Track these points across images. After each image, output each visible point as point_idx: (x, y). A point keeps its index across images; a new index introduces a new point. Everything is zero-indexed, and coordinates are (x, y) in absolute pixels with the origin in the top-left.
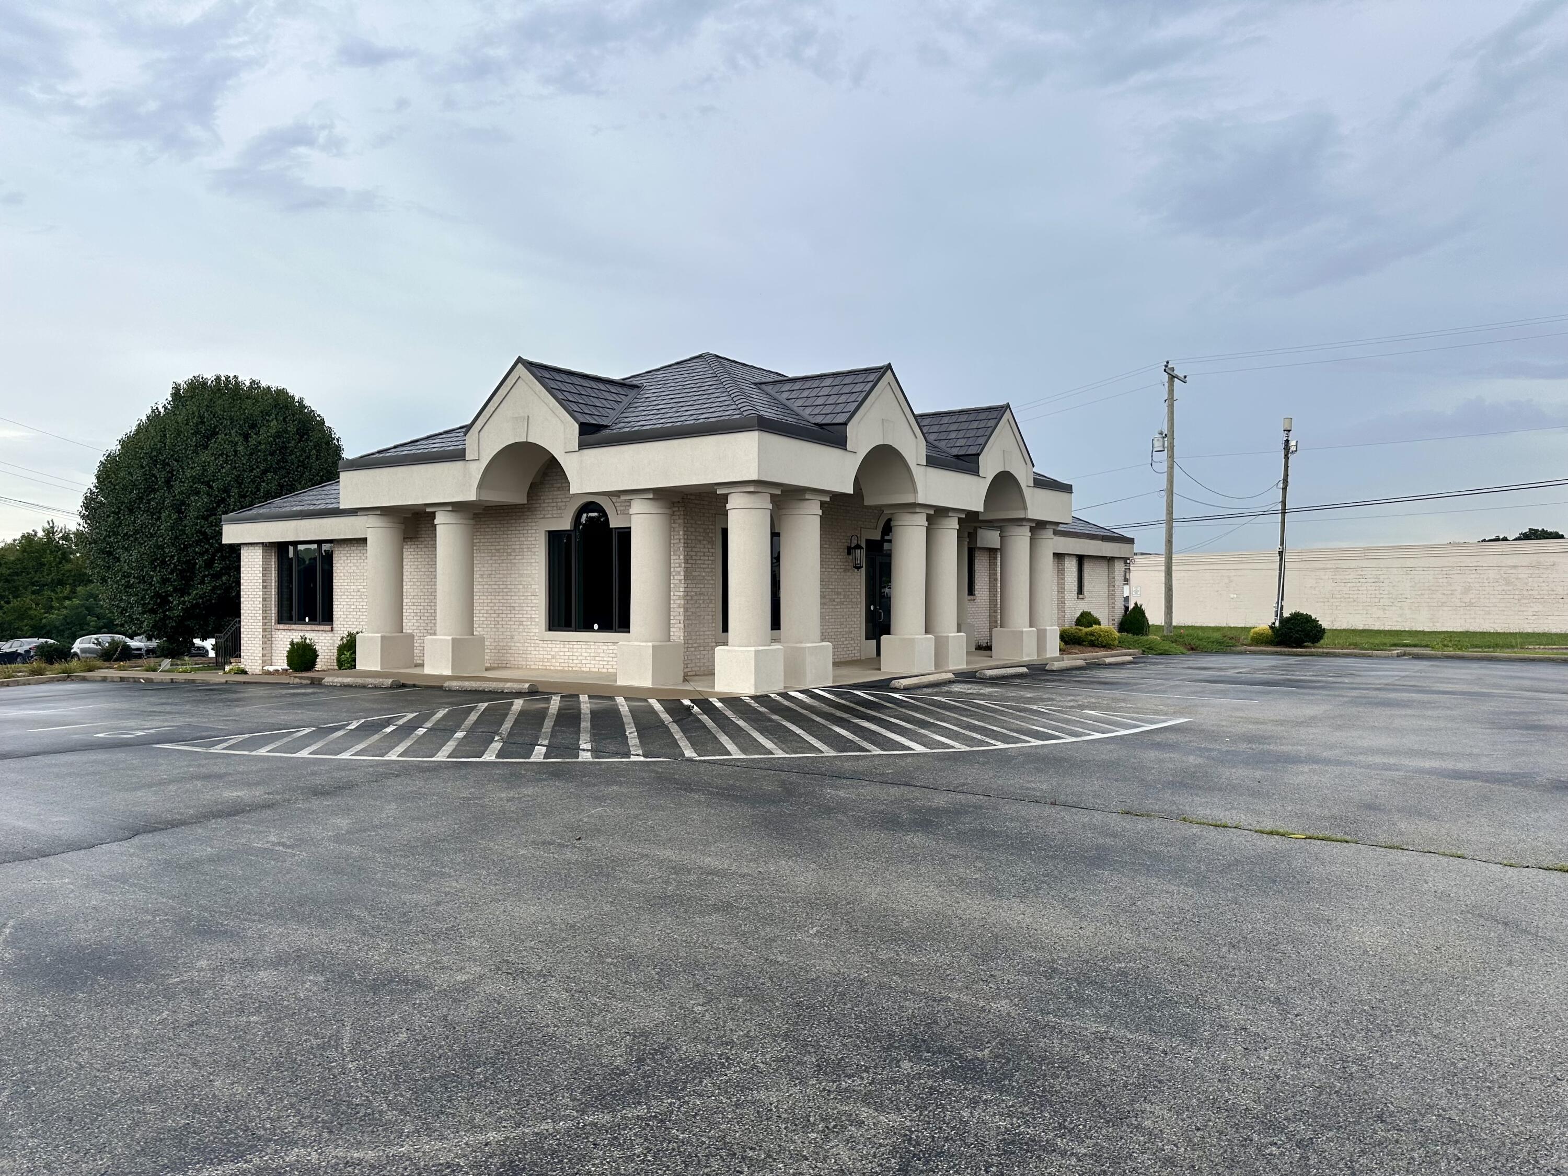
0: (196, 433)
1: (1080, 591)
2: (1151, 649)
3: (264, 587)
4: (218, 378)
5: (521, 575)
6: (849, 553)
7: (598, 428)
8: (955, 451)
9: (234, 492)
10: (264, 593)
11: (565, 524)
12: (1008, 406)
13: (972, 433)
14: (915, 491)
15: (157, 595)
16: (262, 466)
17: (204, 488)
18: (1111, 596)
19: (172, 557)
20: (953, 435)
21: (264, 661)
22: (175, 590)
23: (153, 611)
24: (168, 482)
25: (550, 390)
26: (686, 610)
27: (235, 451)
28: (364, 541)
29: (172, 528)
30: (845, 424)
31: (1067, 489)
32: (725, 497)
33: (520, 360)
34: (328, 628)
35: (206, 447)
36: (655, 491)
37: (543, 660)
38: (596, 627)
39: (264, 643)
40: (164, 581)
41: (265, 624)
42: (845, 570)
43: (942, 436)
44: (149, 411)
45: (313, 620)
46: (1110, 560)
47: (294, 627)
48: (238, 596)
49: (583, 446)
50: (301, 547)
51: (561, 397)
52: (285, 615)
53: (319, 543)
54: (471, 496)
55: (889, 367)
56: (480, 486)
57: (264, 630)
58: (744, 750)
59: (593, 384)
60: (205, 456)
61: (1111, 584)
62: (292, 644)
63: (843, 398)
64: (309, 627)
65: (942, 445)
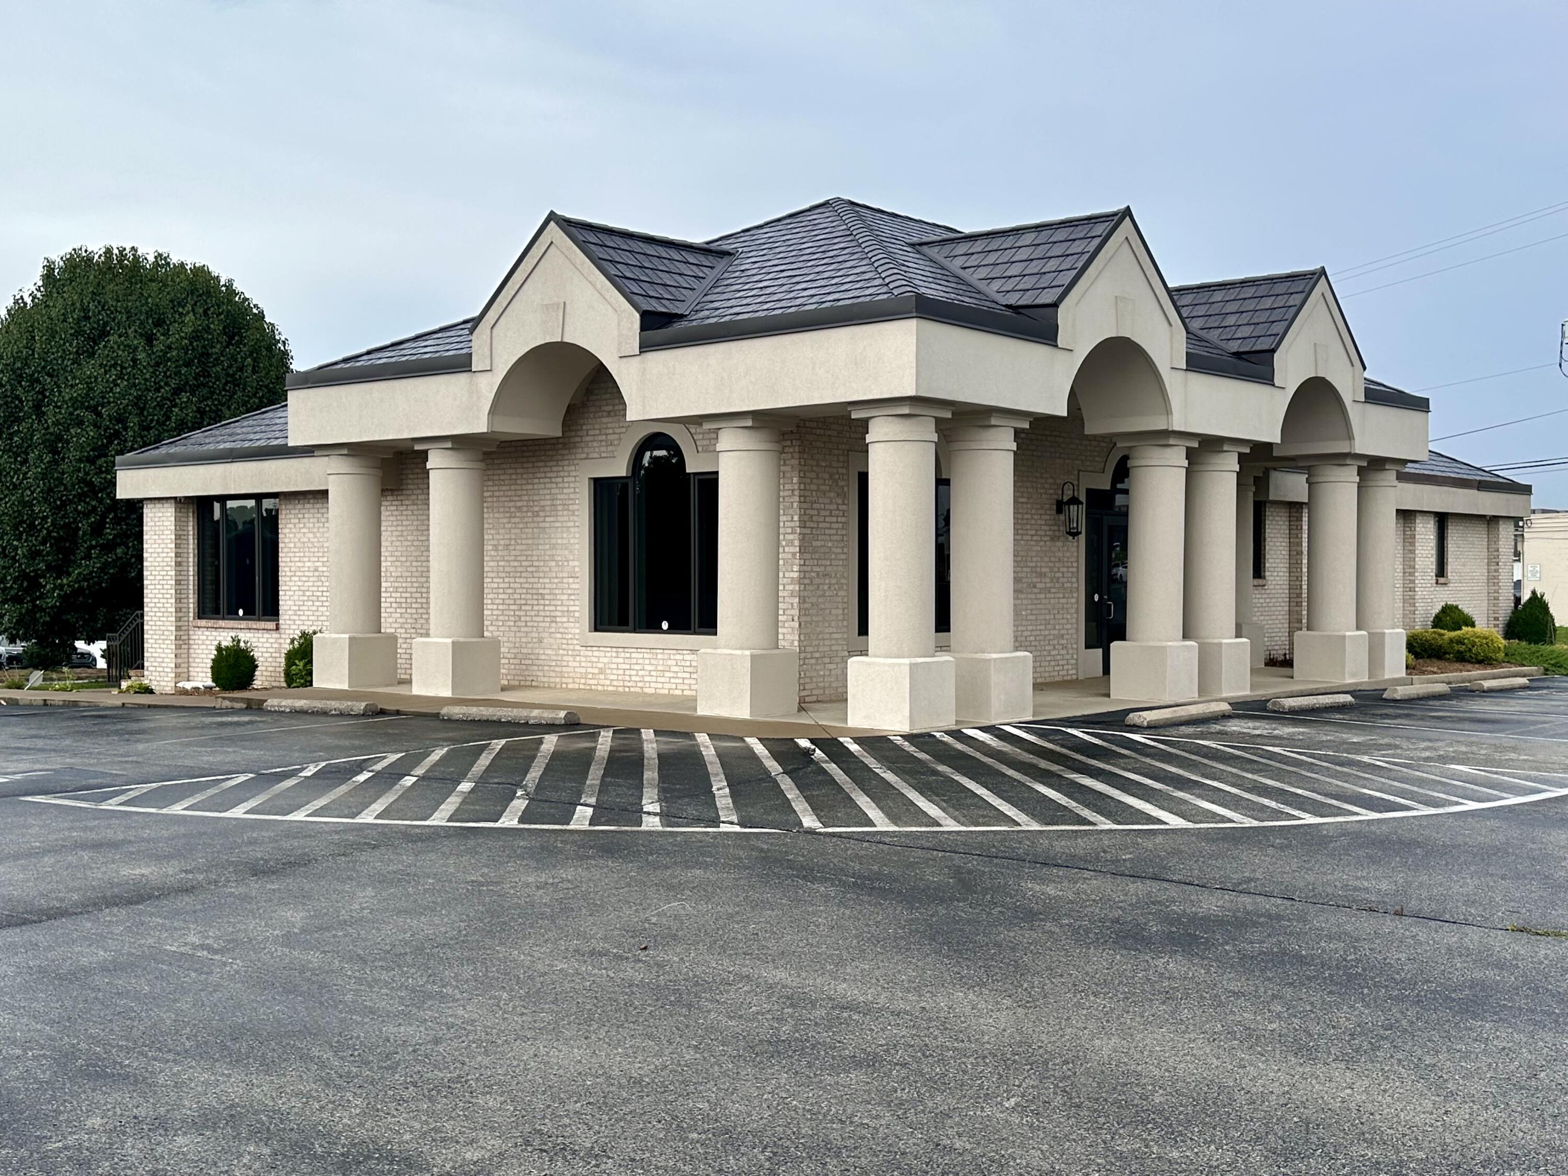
0: (76, 334)
1: (1441, 571)
2: (1558, 665)
3: (178, 564)
4: (109, 251)
5: (554, 547)
6: (1059, 511)
7: (670, 318)
8: (1234, 346)
9: (133, 421)
10: (178, 573)
11: (619, 468)
12: (1323, 272)
13: (1263, 317)
14: (1168, 412)
15: (23, 576)
16: (173, 383)
17: (89, 416)
18: (1493, 579)
19: (44, 518)
20: (1231, 320)
21: (177, 675)
22: (49, 568)
23: (17, 600)
24: (37, 407)
25: (597, 262)
26: (803, 600)
27: (134, 360)
28: (324, 494)
29: (44, 476)
30: (1055, 305)
31: (1421, 405)
32: (864, 425)
33: (552, 217)
34: (272, 625)
35: (92, 355)
36: (755, 415)
37: (585, 676)
38: (665, 625)
39: (178, 647)
40: (34, 554)
41: (178, 619)
42: (1053, 539)
43: (1213, 322)
44: (10, 303)
45: (250, 613)
46: (1491, 521)
47: (222, 623)
48: (140, 577)
49: (646, 347)
50: (230, 504)
51: (613, 271)
52: (209, 605)
53: (259, 497)
54: (480, 426)
55: (1127, 212)
56: (494, 410)
57: (178, 628)
58: (894, 818)
59: (662, 252)
60: (90, 368)
61: (1493, 560)
62: (219, 649)
63: (1052, 265)
64: (243, 624)
65: (1213, 336)
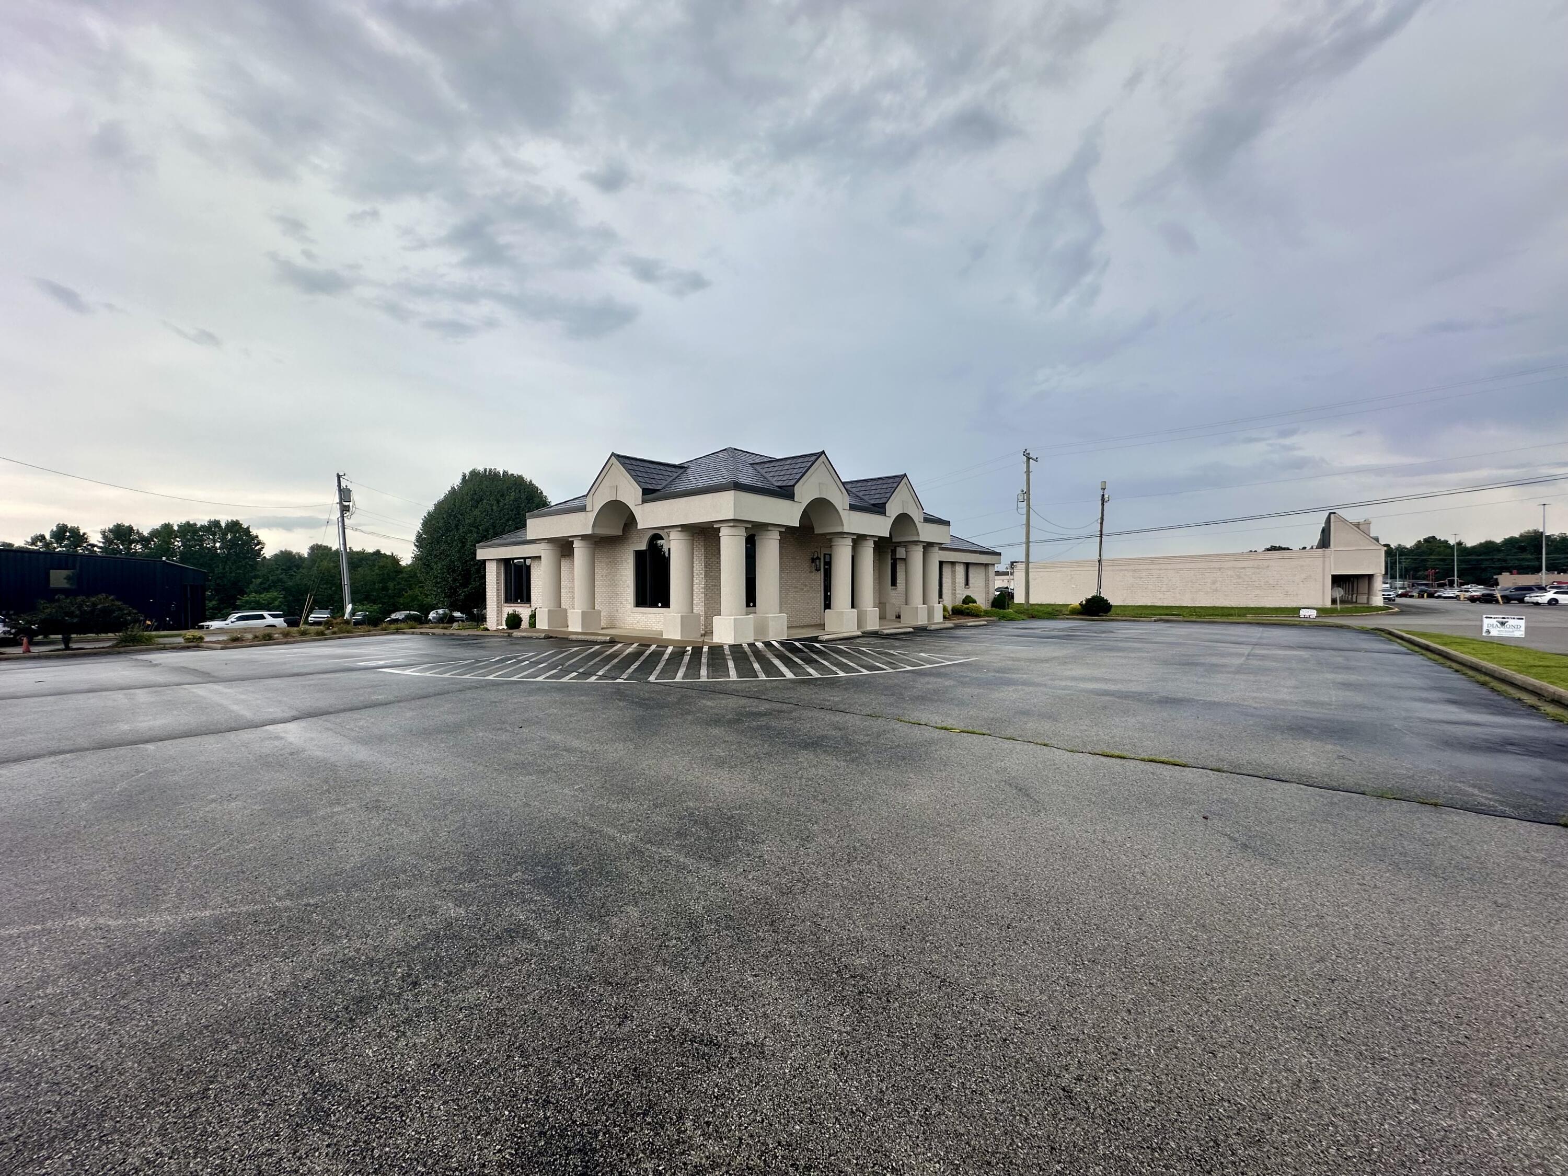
0: (473, 499)
1: (967, 583)
2: (1004, 617)
3: (497, 583)
4: (485, 470)
5: (621, 576)
6: (813, 562)
7: (654, 491)
8: (873, 502)
9: (491, 531)
10: (498, 587)
11: (643, 547)
12: (905, 475)
13: (883, 491)
14: (843, 525)
15: (451, 588)
16: (506, 517)
17: (475, 530)
18: (987, 586)
19: (458, 567)
20: (873, 492)
21: (498, 624)
22: (461, 585)
23: (450, 597)
24: (457, 526)
25: (628, 470)
26: (706, 595)
27: (492, 509)
28: (540, 557)
29: (459, 551)
30: (794, 486)
31: (947, 523)
32: (719, 529)
33: (613, 454)
34: (528, 605)
35: (477, 507)
36: (682, 526)
37: (632, 624)
38: (660, 605)
39: (498, 613)
40: (455, 580)
41: (498, 603)
42: (811, 572)
43: (867, 493)
44: (450, 489)
45: (522, 602)
46: (986, 565)
47: (512, 605)
48: (485, 588)
49: (644, 501)
50: (515, 561)
51: (633, 473)
52: (509, 598)
53: (525, 558)
54: (589, 531)
55: (823, 452)
56: (594, 526)
57: (498, 607)
58: (767, 674)
59: (656, 466)
60: (476, 512)
61: (987, 579)
62: (508, 615)
63: (795, 471)
64: (519, 605)
65: (866, 498)
